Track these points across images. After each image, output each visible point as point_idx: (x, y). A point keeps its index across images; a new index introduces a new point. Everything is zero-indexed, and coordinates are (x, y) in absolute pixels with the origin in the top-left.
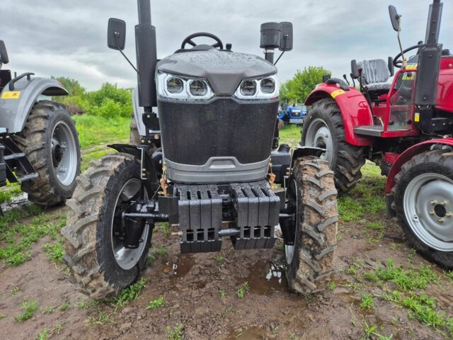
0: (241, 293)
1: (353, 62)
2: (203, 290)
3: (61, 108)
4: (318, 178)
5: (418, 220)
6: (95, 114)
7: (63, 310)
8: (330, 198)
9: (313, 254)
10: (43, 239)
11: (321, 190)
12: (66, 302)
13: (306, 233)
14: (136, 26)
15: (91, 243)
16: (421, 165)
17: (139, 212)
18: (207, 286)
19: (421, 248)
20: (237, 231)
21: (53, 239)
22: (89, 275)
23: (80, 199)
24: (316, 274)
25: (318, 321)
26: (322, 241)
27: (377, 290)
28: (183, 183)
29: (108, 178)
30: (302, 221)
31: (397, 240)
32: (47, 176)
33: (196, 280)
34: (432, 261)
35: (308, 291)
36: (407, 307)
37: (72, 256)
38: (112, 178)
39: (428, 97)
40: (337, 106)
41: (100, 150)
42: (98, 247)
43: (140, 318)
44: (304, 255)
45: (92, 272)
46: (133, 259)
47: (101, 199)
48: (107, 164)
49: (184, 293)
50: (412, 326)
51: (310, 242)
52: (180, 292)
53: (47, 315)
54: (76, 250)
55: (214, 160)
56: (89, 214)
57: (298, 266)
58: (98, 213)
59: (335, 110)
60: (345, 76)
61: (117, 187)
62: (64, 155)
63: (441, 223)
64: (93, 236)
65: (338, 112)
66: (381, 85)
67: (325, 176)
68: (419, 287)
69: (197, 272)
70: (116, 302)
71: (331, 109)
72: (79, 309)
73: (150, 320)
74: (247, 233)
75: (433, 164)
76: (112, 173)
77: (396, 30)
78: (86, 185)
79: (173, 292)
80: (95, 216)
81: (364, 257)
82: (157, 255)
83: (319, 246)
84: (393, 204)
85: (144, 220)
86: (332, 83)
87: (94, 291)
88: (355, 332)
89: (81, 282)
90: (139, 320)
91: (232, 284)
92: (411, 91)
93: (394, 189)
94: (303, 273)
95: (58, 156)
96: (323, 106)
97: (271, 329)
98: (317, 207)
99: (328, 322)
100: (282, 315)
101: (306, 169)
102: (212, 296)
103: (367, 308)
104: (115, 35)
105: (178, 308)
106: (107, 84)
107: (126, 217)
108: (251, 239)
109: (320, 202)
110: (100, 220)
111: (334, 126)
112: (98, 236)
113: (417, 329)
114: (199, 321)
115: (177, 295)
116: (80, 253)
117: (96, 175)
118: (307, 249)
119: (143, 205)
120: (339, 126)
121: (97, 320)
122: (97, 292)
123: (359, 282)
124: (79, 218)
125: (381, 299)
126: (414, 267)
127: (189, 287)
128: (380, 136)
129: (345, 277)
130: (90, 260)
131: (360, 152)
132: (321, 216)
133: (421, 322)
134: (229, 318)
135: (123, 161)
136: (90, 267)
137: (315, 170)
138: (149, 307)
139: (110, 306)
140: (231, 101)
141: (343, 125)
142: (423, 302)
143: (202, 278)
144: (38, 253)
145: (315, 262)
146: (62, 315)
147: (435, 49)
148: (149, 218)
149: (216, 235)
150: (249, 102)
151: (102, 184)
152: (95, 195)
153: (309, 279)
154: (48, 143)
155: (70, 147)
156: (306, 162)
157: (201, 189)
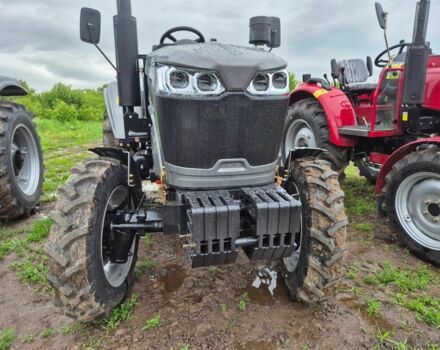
0: (242, 305)
1: (333, 62)
2: (201, 304)
3: (21, 109)
4: (323, 180)
5: (410, 220)
6: (48, 117)
7: (45, 337)
8: (337, 201)
9: (323, 261)
10: (9, 257)
11: (327, 192)
12: (48, 327)
13: (315, 239)
14: (114, 17)
15: (81, 260)
16: (414, 164)
17: (128, 222)
18: (205, 300)
19: (415, 248)
20: (255, 240)
21: (21, 256)
22: (78, 296)
23: (66, 210)
24: (326, 281)
25: (328, 330)
26: (332, 247)
27: (380, 293)
28: (187, 189)
29: (96, 186)
30: (310, 226)
31: (389, 241)
32: (8, 186)
33: (191, 293)
34: (426, 260)
35: (315, 299)
36: (413, 310)
37: (58, 276)
38: (99, 186)
39: (417, 96)
40: (321, 107)
41: (59, 156)
42: (88, 264)
43: (136, 340)
44: (313, 261)
45: (81, 293)
46: (120, 275)
47: (89, 210)
48: (92, 170)
49: (181, 309)
50: (422, 329)
51: (320, 248)
52: (176, 309)
53: (27, 345)
54: (62, 269)
55: (223, 163)
56: (77, 227)
57: (306, 274)
58: (87, 225)
59: (319, 110)
60: (325, 76)
61: (105, 196)
62: (24, 163)
63: (435, 222)
64: (82, 252)
65: (321, 112)
66: (362, 84)
67: (330, 177)
68: (419, 288)
69: (190, 284)
70: (107, 323)
71: (312, 109)
72: (64, 334)
73: (148, 341)
74: (266, 242)
75: (428, 163)
76: (99, 180)
77: (383, 28)
78: (72, 195)
79: (169, 309)
80: (84, 228)
81: (360, 260)
82: (143, 268)
83: (330, 251)
84: (384, 205)
85: (133, 231)
86: (313, 83)
87: (83, 314)
88: (367, 339)
89: (69, 305)
90: (136, 342)
91: (231, 296)
92: (396, 90)
93: (384, 190)
94: (311, 280)
95: (19, 162)
96: (304, 106)
97: (281, 343)
98: (326, 210)
99: (338, 330)
100: (289, 327)
101: (308, 171)
102: (211, 310)
103: (373, 313)
104: (88, 27)
105: (176, 326)
106: (60, 84)
107: (115, 228)
108: (270, 249)
109: (328, 206)
110: (90, 234)
111: (318, 127)
112: (88, 251)
113: (428, 332)
114: (203, 339)
115: (173, 311)
116: (68, 272)
117: (81, 182)
118: (315, 255)
119: (132, 214)
120: (323, 126)
121: (88, 346)
122: (86, 315)
123: (359, 286)
124: (66, 232)
125: (385, 303)
126: (411, 268)
127: (186, 301)
128: (366, 135)
129: (345, 282)
130: (79, 278)
131: (344, 152)
132: (330, 220)
133: (429, 324)
134: (234, 334)
135: (109, 166)
136: (80, 287)
137: (319, 172)
138: (146, 327)
139: (100, 329)
140: (243, 97)
141: (327, 126)
142: (427, 304)
143: (198, 292)
144: (6, 273)
145: (325, 269)
146: (45, 343)
147: (422, 47)
148: (140, 228)
149: (233, 246)
150: (262, 98)
151: (89, 193)
152: (83, 205)
153: (317, 287)
154: (8, 147)
155: (31, 153)
156: (306, 163)
157: (212, 194)
